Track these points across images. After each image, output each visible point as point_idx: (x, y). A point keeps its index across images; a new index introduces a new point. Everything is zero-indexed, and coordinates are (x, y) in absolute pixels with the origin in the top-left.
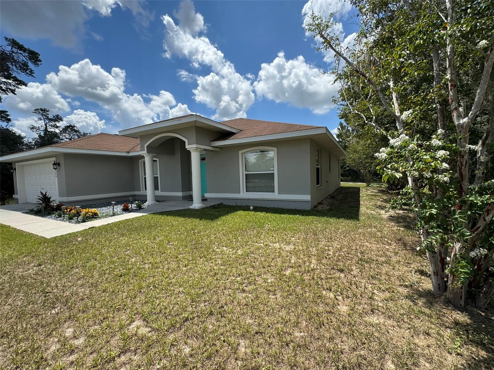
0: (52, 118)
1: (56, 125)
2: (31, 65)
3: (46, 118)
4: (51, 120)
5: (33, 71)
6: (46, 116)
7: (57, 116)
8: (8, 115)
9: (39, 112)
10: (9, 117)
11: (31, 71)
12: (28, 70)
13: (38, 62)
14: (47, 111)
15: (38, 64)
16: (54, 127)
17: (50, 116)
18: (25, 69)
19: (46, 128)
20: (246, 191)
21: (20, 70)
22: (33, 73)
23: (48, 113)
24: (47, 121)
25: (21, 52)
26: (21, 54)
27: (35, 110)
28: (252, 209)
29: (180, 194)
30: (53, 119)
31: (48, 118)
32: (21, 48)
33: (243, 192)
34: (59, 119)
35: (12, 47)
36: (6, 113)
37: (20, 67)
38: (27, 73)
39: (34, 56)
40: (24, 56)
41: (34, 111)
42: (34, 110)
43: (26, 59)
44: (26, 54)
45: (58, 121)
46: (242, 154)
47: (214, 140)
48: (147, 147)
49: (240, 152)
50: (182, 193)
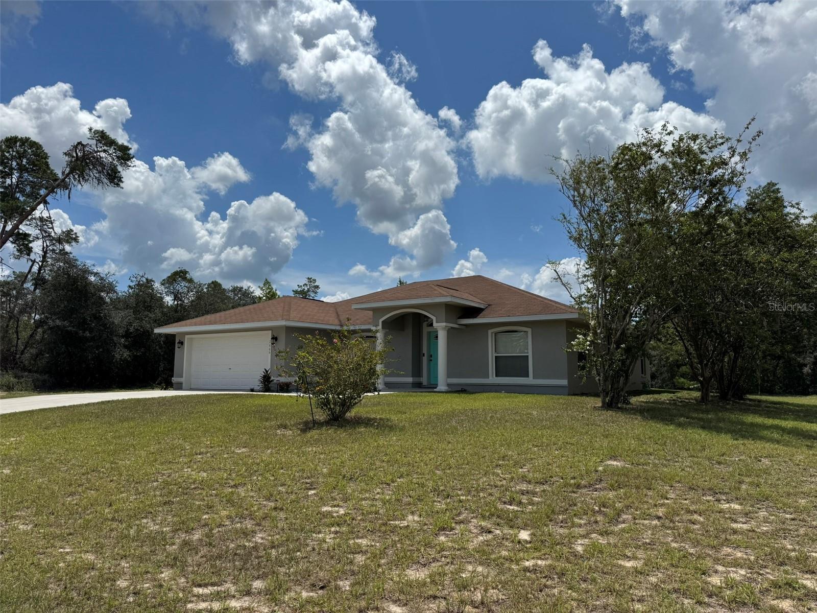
20: (496, 376)
29: (410, 380)
33: (493, 376)
46: (492, 333)
47: (460, 318)
48: (383, 322)
49: (490, 332)
50: (412, 378)
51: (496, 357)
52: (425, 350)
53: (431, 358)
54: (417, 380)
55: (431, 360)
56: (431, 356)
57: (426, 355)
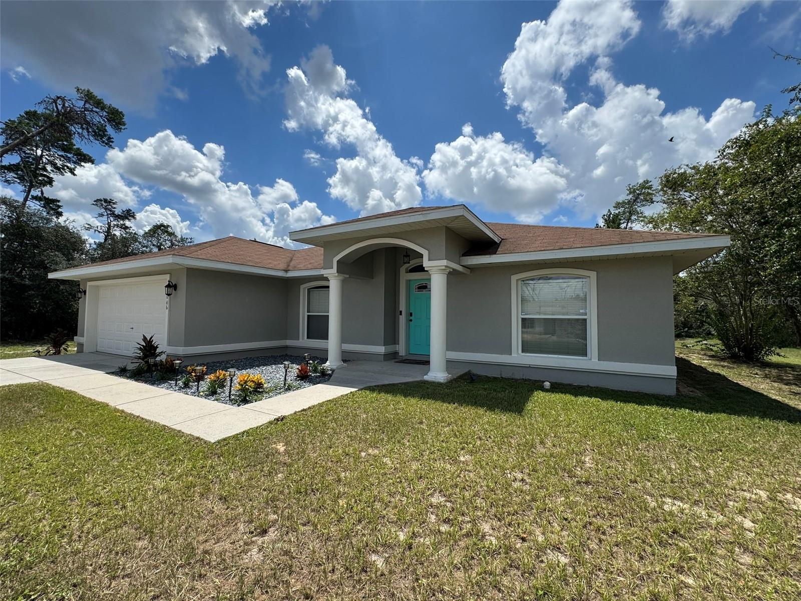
0: (120, 213)
1: (124, 224)
2: (110, 130)
3: (111, 214)
4: (118, 217)
5: (113, 138)
6: (111, 211)
7: (129, 211)
8: (59, 207)
9: (102, 205)
10: (60, 210)
11: (109, 138)
12: (105, 136)
13: (121, 126)
14: (114, 203)
15: (121, 129)
16: (121, 227)
17: (118, 211)
18: (100, 135)
19: (109, 228)
20: (522, 352)
21: (93, 136)
22: (112, 142)
23: (114, 206)
24: (112, 219)
25: (97, 110)
26: (96, 112)
27: (97, 201)
28: (549, 388)
29: (381, 349)
30: (122, 216)
31: (114, 214)
32: (99, 104)
33: (518, 353)
34: (130, 216)
35: (86, 102)
36: (58, 203)
37: (94, 132)
38: (103, 142)
39: (116, 118)
40: (101, 116)
41: (95, 203)
42: (95, 201)
43: (104, 120)
44: (105, 113)
45: (128, 219)
46: (517, 280)
47: (465, 255)
48: (338, 262)
49: (514, 278)
50: (384, 347)
51: (522, 319)
52: (402, 307)
53: (411, 318)
54: (391, 348)
55: (411, 320)
56: (411, 314)
57: (403, 313)
